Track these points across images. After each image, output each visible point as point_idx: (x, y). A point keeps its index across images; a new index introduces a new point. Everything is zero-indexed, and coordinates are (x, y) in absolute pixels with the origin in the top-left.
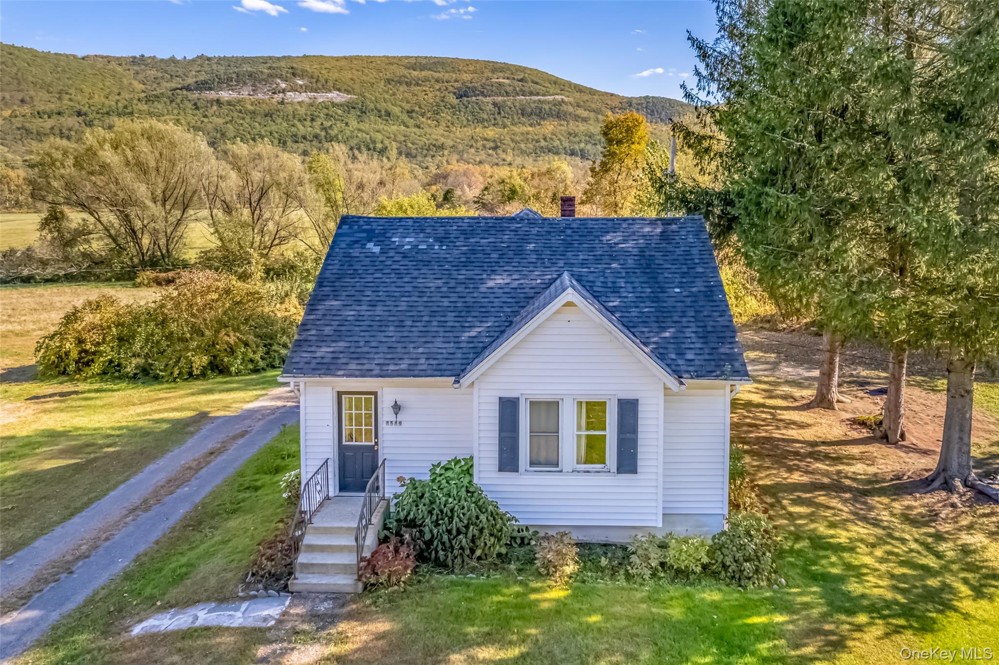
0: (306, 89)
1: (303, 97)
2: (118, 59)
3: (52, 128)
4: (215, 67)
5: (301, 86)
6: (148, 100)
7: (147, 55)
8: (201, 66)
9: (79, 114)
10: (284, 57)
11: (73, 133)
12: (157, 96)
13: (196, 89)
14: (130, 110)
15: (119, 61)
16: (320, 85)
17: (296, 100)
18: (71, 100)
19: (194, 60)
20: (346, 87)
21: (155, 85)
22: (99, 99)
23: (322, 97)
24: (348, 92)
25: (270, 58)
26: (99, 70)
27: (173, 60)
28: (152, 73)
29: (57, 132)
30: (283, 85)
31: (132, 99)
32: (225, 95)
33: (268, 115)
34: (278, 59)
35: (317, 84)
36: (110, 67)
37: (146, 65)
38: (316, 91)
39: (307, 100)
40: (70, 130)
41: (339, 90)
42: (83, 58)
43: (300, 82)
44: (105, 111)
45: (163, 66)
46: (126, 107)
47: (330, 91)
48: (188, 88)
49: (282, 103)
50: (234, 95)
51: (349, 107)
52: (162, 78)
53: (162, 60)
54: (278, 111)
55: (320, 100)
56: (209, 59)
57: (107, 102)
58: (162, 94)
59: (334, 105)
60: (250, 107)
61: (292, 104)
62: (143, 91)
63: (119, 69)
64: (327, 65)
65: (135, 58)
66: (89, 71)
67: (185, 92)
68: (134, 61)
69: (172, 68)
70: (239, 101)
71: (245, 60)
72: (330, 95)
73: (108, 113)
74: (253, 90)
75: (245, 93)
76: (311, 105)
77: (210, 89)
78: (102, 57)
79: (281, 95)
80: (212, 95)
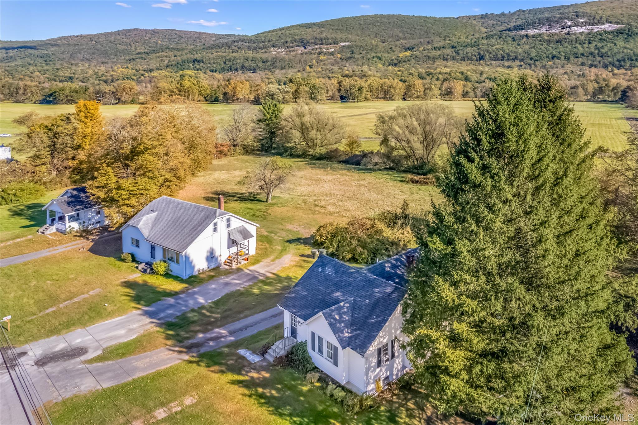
0: (586, 24)
1: (584, 29)
2: (474, 16)
3: (440, 55)
4: (527, 15)
5: (582, 23)
6: (487, 38)
7: (489, 13)
8: (519, 15)
9: (453, 47)
10: (572, 5)
11: (449, 57)
12: (492, 35)
13: (514, 30)
14: (478, 43)
15: (475, 18)
16: (596, 21)
17: (578, 32)
18: (450, 40)
19: (515, 13)
20: (616, 20)
21: (492, 29)
22: (463, 39)
23: (597, 29)
24: (617, 23)
25: (563, 6)
26: (464, 24)
27: (503, 14)
28: (491, 22)
29: (442, 57)
30: (569, 23)
31: (479, 38)
32: (531, 32)
33: (559, 41)
34: (568, 6)
35: (593, 20)
36: (470, 21)
37: (488, 18)
38: (593, 25)
39: (587, 31)
40: (448, 55)
41: (611, 23)
42: (457, 18)
43: (582, 20)
44: (465, 45)
45: (497, 18)
46: (475, 42)
47: (604, 24)
48: (509, 30)
49: (568, 34)
50: (537, 31)
51: (618, 33)
52: (497, 24)
53: (497, 15)
54: (566, 39)
55: (595, 30)
56: (523, 11)
57: (466, 40)
58: (495, 34)
59: (606, 32)
60: (546, 38)
61: (575, 34)
62: (486, 33)
63: (475, 22)
64: (603, 7)
65: (483, 15)
66: (459, 24)
67: (507, 32)
68: (482, 17)
69: (502, 19)
70: (540, 35)
71: (546, 9)
72: (603, 26)
73: (466, 46)
74: (549, 28)
75: (544, 30)
76: (589, 34)
77: (522, 29)
78: (466, 17)
79: (568, 29)
80: (523, 32)
